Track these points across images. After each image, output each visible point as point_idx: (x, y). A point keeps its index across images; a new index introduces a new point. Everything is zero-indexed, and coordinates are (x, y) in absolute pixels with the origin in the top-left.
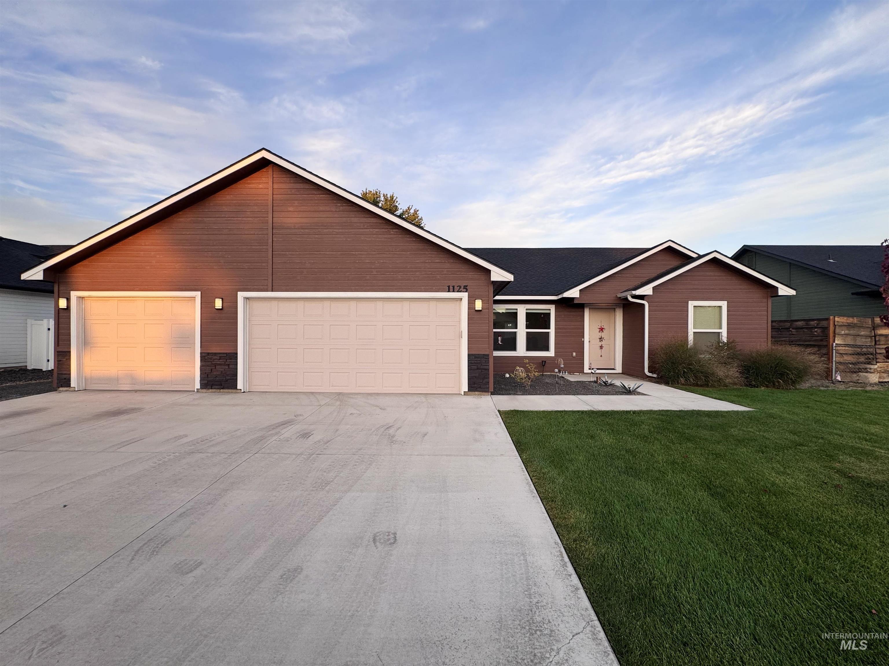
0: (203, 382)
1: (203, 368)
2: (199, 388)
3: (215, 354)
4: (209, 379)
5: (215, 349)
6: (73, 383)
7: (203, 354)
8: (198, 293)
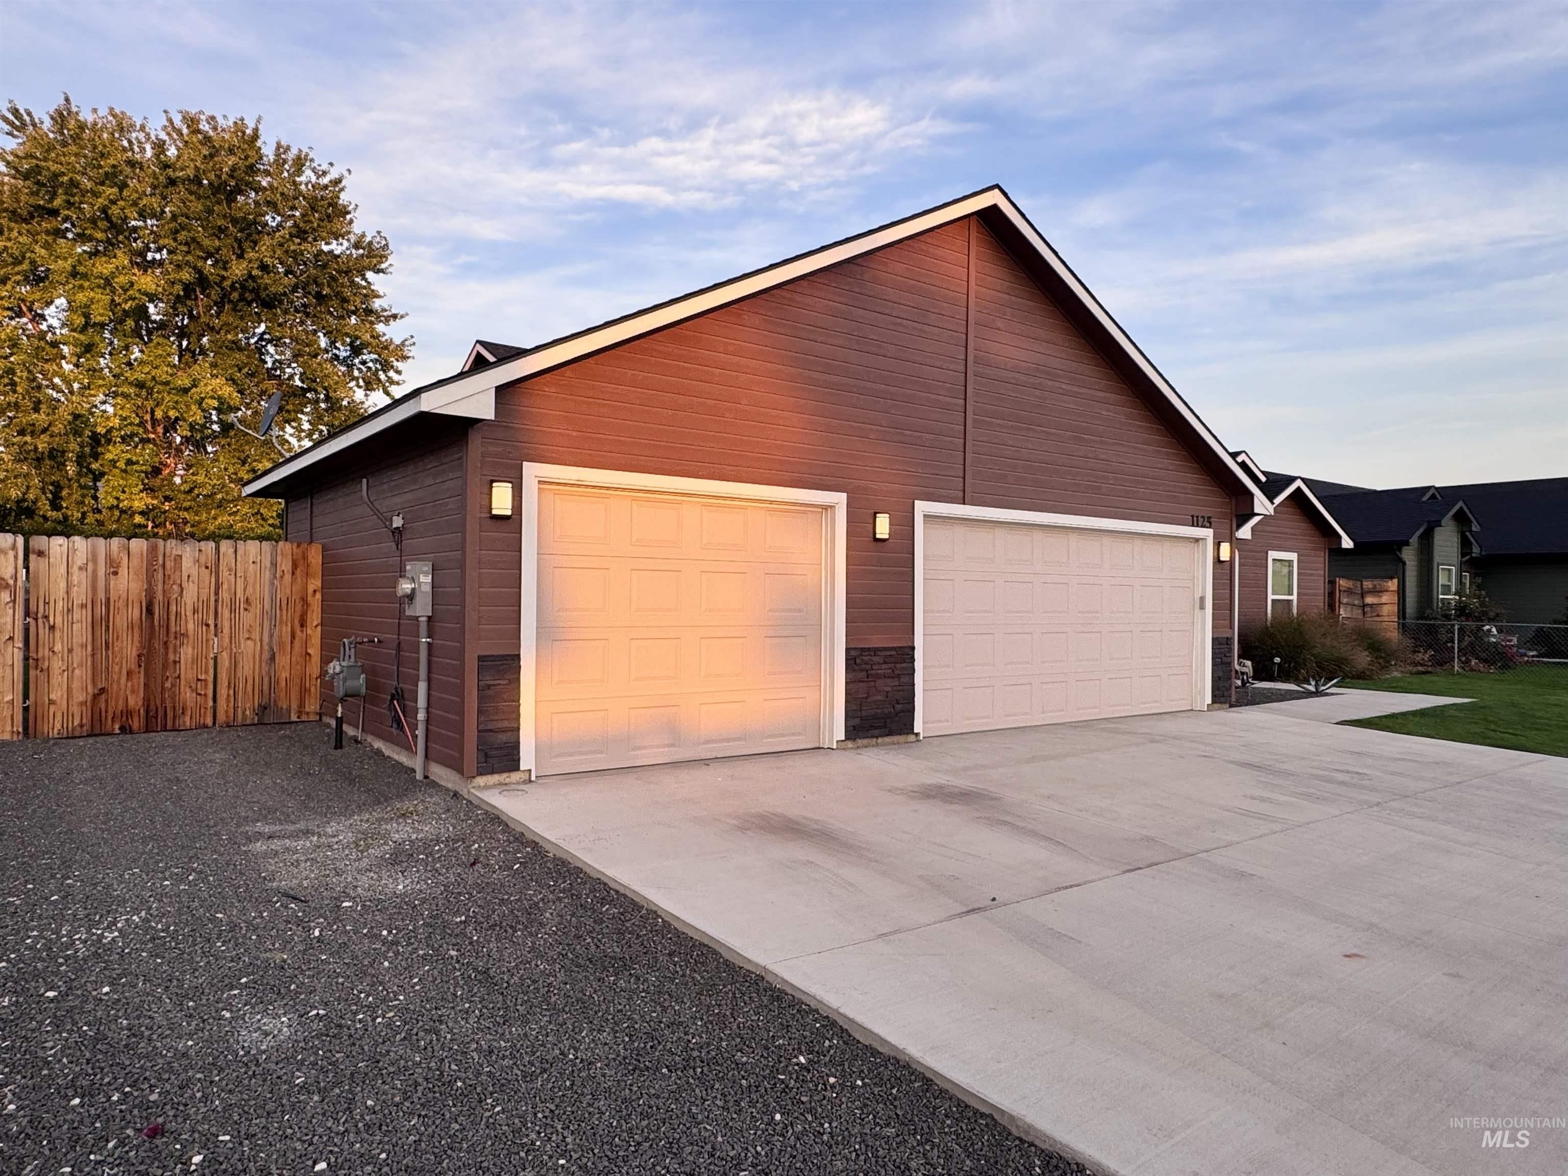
0: (851, 723)
1: (851, 686)
2: (843, 738)
3: (876, 651)
4: (864, 713)
5: (877, 641)
6: (527, 760)
7: (853, 653)
8: (843, 497)
